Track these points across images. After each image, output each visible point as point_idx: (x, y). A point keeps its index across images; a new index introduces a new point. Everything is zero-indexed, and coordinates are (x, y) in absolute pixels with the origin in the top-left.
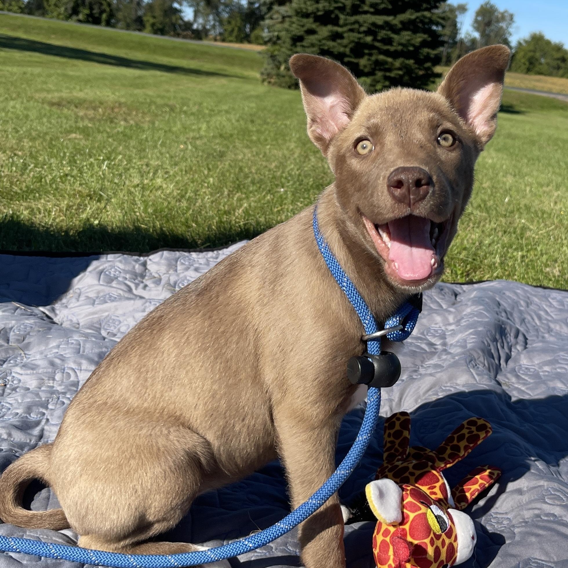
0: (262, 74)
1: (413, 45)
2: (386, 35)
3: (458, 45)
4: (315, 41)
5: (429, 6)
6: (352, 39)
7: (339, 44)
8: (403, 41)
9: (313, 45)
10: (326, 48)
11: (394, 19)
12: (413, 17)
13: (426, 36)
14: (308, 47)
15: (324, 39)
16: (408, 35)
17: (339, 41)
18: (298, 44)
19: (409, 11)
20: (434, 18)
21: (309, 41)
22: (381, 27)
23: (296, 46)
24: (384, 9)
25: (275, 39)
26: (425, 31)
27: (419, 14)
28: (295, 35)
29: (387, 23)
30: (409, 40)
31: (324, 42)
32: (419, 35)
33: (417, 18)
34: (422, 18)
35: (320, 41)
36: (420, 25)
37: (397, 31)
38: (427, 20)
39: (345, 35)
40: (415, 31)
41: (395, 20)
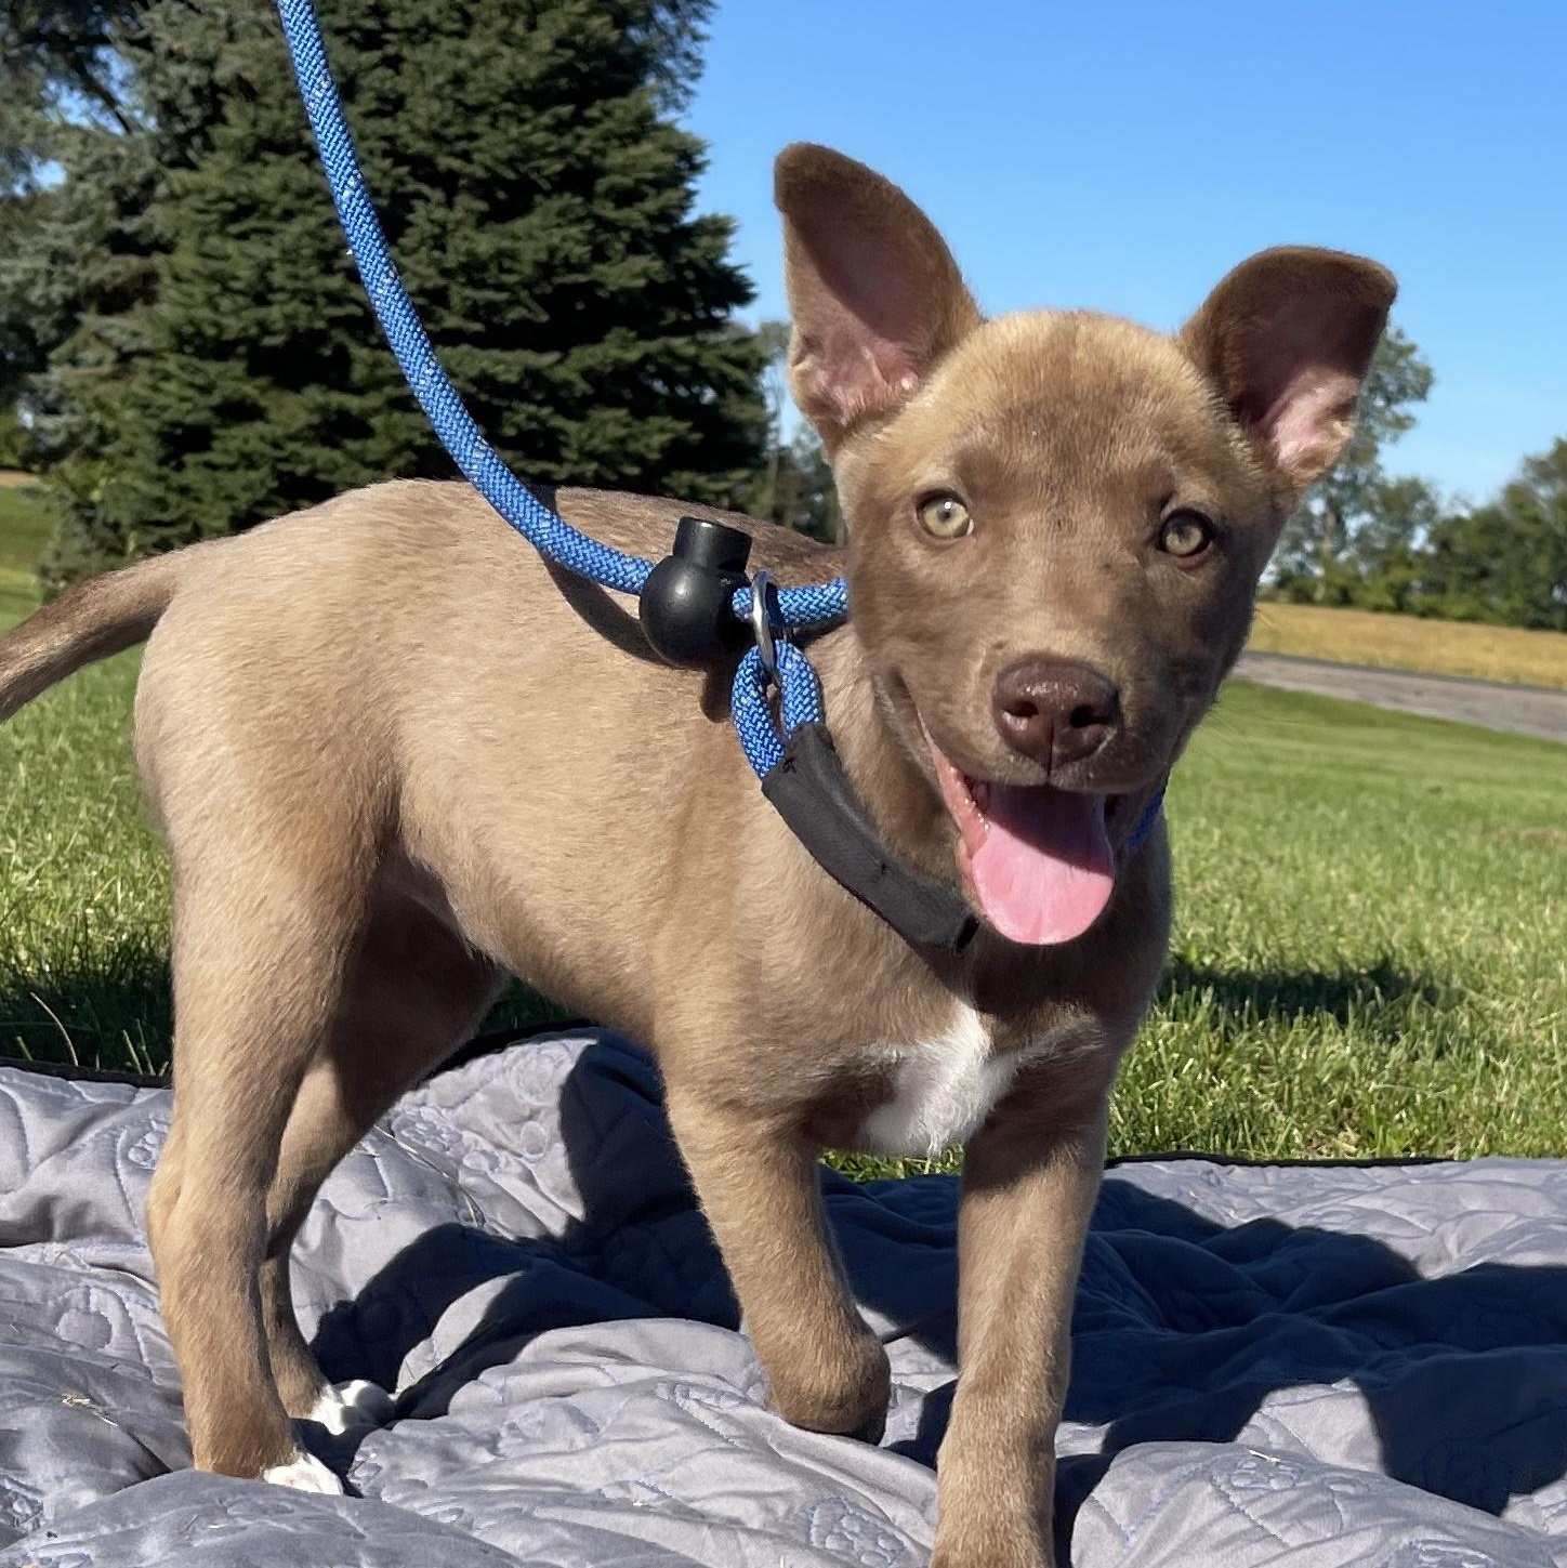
0: (44, 572)
1: (639, 460)
2: (531, 418)
3: (773, 469)
4: (255, 445)
5: (687, 317)
6: (403, 436)
7: (351, 456)
8: (599, 444)
9: (249, 461)
10: (302, 470)
11: (560, 362)
12: (633, 355)
13: (682, 426)
14: (232, 468)
15: (292, 438)
16: (617, 421)
17: (352, 445)
18: (189, 458)
19: (616, 334)
20: (708, 360)
21: (232, 445)
22: (514, 392)
23: (180, 467)
24: (522, 323)
25: (89, 439)
26: (678, 408)
27: (653, 346)
28: (175, 424)
29: (534, 376)
30: (622, 441)
31: (291, 447)
32: (655, 422)
33: (647, 358)
34: (665, 360)
35: (276, 445)
36: (658, 386)
37: (575, 409)
38: (682, 369)
39: (376, 422)
40: (643, 406)
41: (570, 367)
